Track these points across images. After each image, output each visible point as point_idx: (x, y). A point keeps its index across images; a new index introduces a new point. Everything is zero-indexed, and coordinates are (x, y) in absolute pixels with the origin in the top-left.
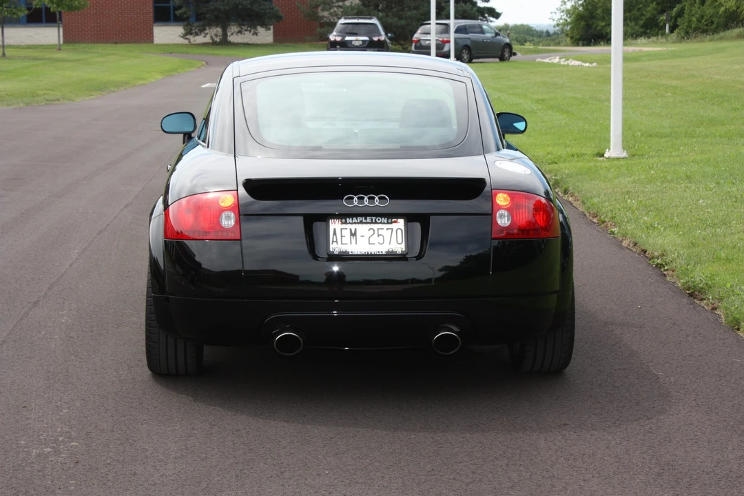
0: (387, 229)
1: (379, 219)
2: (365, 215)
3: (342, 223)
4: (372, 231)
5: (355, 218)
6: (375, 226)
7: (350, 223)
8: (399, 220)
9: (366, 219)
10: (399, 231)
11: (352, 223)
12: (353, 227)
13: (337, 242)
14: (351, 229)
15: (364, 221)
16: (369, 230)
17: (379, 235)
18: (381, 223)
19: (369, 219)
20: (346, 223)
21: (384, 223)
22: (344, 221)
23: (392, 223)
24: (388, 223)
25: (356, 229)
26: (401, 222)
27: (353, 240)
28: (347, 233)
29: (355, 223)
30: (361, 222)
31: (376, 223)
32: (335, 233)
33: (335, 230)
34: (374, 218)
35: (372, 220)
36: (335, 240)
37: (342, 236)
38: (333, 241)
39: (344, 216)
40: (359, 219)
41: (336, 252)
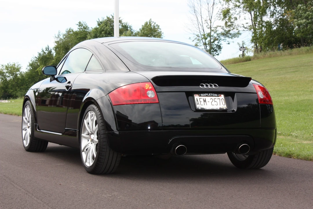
0: (218, 99)
1: (214, 95)
2: (208, 92)
3: (199, 96)
4: (212, 100)
5: (204, 94)
6: (213, 98)
7: (202, 96)
8: (222, 95)
9: (208, 94)
10: (223, 100)
11: (203, 96)
12: (204, 98)
13: (199, 104)
14: (203, 99)
15: (208, 95)
16: (211, 99)
17: (215, 101)
18: (215, 96)
19: (210, 95)
20: (201, 96)
21: (216, 96)
22: (200, 95)
23: (219, 96)
24: (217, 96)
25: (205, 99)
26: (223, 96)
27: (205, 104)
28: (202, 100)
29: (204, 96)
30: (207, 96)
31: (213, 96)
32: (197, 100)
33: (197, 99)
34: (212, 94)
35: (211, 95)
36: (198, 103)
37: (200, 102)
38: (197, 104)
39: (199, 93)
40: (206, 94)
41: (200, 108)
